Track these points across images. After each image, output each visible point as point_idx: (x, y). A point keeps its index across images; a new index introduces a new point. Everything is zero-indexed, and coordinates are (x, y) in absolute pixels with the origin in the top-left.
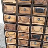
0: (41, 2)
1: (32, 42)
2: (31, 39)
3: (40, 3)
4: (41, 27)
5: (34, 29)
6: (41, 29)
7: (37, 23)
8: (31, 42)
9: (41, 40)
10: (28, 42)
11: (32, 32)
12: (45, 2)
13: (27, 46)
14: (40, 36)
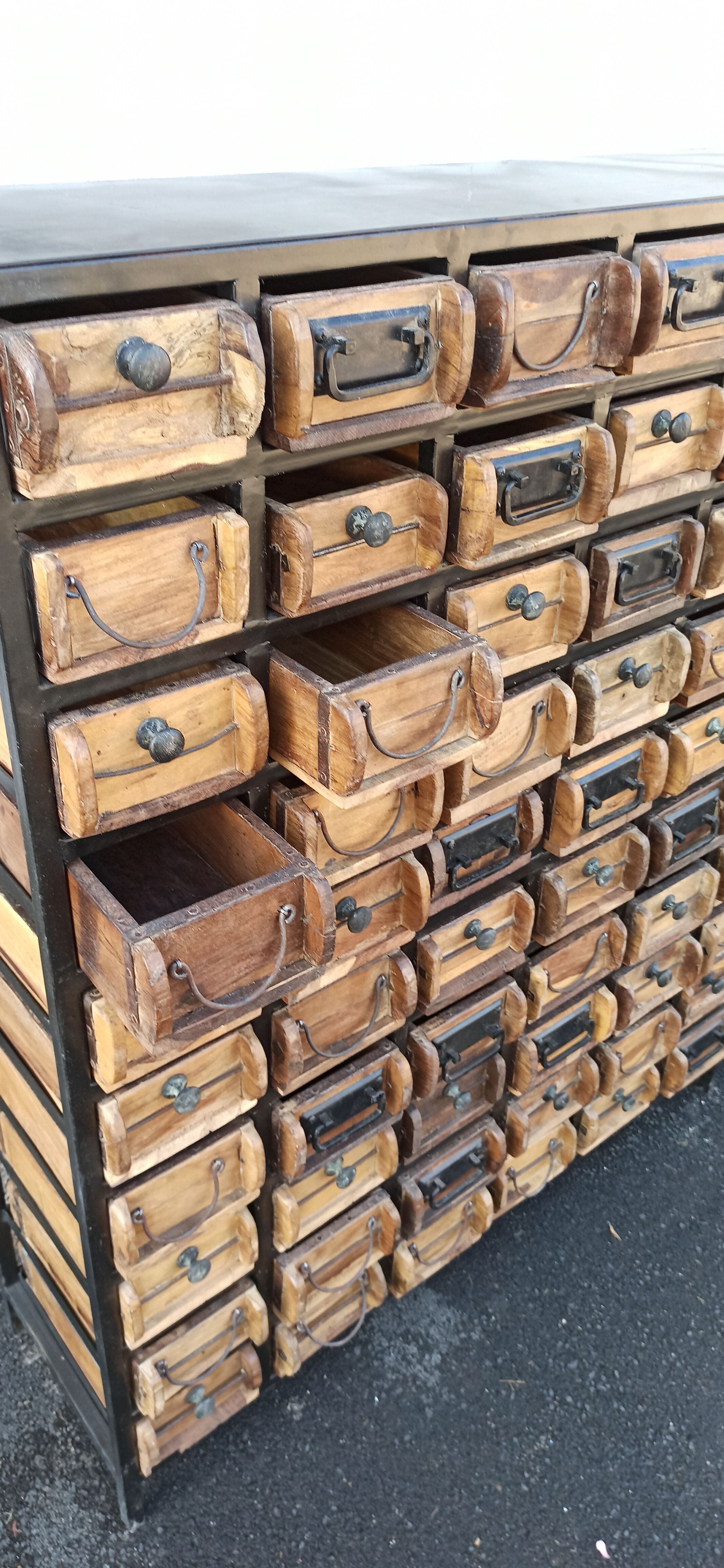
8: (434, 953)
9: (528, 858)
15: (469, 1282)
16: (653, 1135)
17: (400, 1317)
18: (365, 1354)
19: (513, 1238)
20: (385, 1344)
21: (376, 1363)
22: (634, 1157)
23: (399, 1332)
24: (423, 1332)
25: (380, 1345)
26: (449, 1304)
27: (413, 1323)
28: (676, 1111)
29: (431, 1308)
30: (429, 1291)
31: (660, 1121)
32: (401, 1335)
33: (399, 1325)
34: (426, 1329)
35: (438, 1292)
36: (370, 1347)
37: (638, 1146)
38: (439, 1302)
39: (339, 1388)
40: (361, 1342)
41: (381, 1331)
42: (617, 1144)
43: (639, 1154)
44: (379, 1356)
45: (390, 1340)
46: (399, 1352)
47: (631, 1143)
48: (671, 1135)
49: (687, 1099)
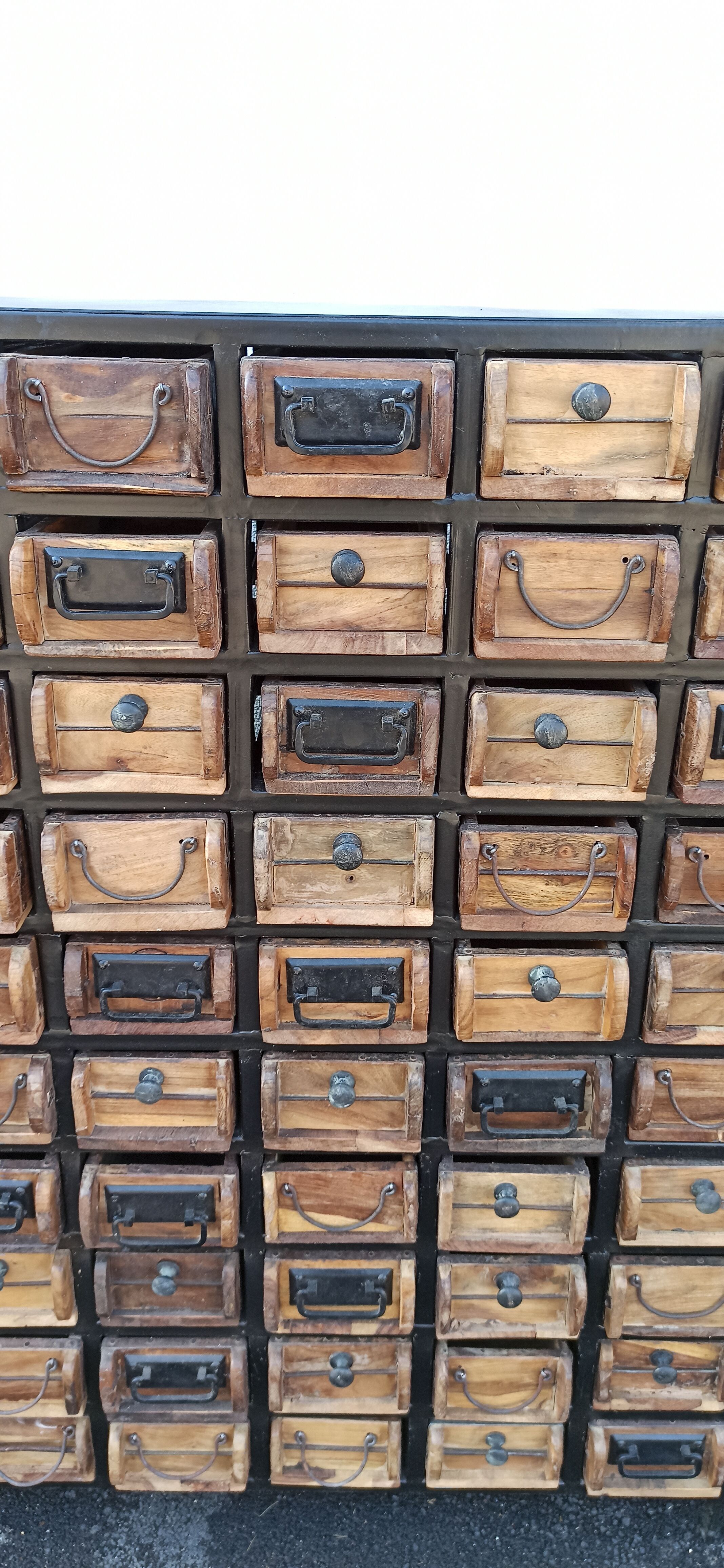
0: (119, 452)
1: (104, 1066)
2: (82, 1028)
3: (108, 471)
4: (185, 827)
5: (96, 860)
6: (193, 859)
7: (119, 765)
8: (77, 1078)
9: (223, 1027)
10: (36, 1080)
11: (63, 922)
12: (164, 451)
13: (28, 1137)
14: (209, 964)
15: (248, 1544)
16: (591, 1543)
17: (157, 1528)
18: (98, 1538)
19: (330, 1537)
20: (121, 1543)
21: (97, 1554)
22: (541, 1551)
23: (142, 1541)
24: (161, 1559)
25: (116, 1540)
26: (210, 1552)
27: (162, 1544)
28: (646, 1537)
29: (190, 1543)
30: (206, 1525)
31: (615, 1534)
32: (141, 1545)
33: (150, 1534)
34: (166, 1559)
35: (211, 1531)
36: (106, 1535)
37: (561, 1543)
38: (203, 1543)
39: (47, 1551)
40: (105, 1524)
41: (130, 1528)
42: (538, 1522)
43: (552, 1552)
44: (106, 1549)
45: (128, 1542)
46: (123, 1561)
47: (556, 1533)
48: (611, 1558)
49: (674, 1534)
